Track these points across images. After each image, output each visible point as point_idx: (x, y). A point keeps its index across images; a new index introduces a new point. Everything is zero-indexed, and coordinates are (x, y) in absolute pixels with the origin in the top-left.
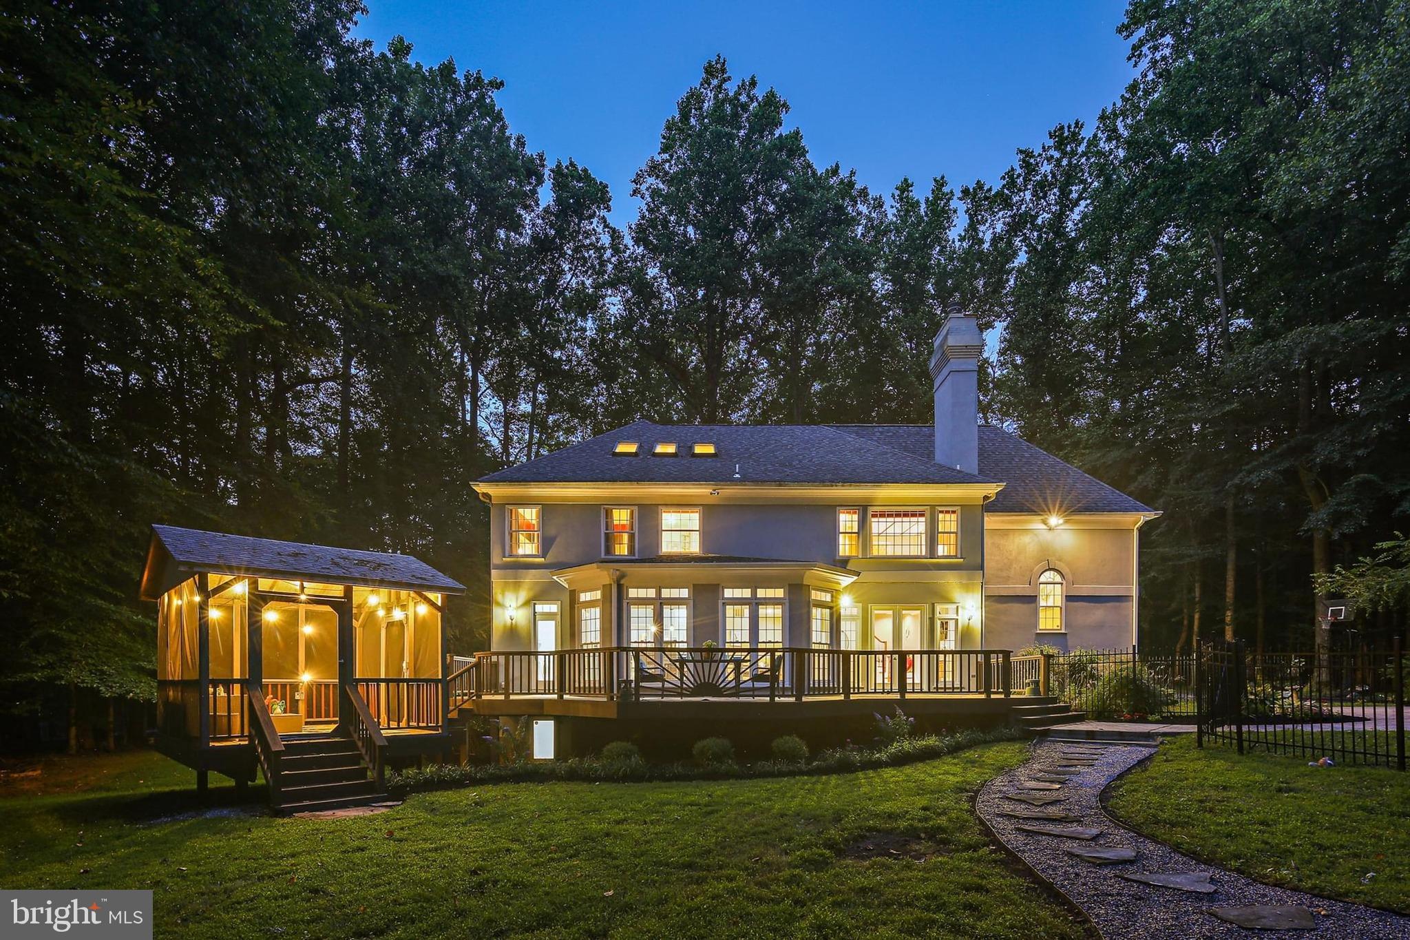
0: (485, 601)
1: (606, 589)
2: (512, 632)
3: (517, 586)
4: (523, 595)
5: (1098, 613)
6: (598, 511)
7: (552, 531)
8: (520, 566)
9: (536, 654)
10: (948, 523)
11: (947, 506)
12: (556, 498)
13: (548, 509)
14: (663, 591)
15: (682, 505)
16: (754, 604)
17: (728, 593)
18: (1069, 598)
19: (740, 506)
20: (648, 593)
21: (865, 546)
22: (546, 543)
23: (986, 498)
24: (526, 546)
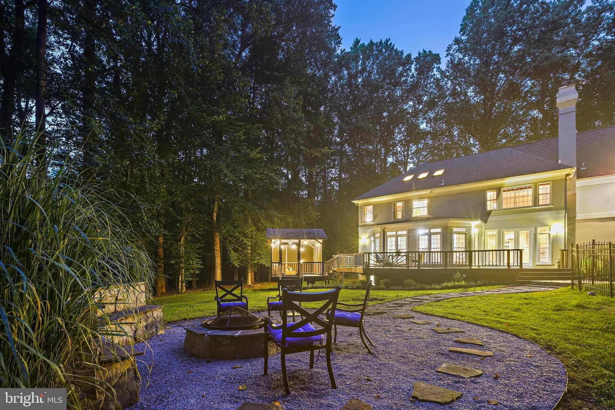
1: (380, 232)
2: (364, 247)
3: (366, 232)
4: (368, 235)
6: (391, 205)
7: (376, 213)
8: (367, 226)
10: (545, 189)
11: (544, 182)
12: (379, 202)
13: (376, 206)
14: (398, 232)
15: (421, 198)
17: (420, 232)
19: (444, 196)
20: (394, 233)
21: (500, 204)
22: (375, 217)
23: (567, 175)
24: (369, 219)
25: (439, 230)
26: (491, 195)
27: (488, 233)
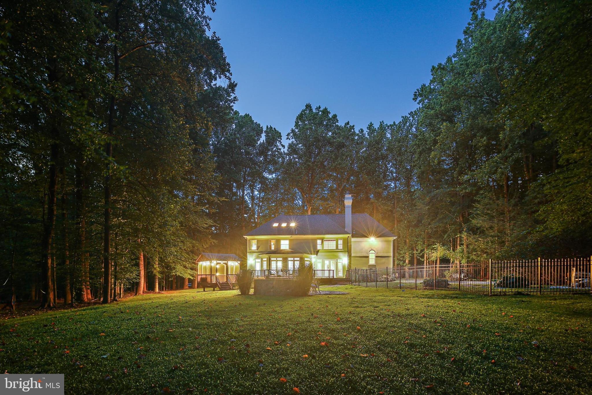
0: (246, 259)
1: (267, 258)
2: (251, 266)
3: (252, 256)
4: (253, 258)
5: (384, 260)
6: (268, 242)
7: (259, 245)
8: (253, 252)
9: (256, 270)
10: (340, 242)
11: (340, 239)
12: (261, 238)
13: (258, 241)
14: (278, 258)
15: (285, 239)
16: (294, 261)
17: (289, 259)
18: (376, 257)
19: (297, 240)
20: (275, 259)
21: (323, 247)
22: (258, 247)
23: (348, 237)
24: (254, 248)
25: (298, 259)
26: (319, 242)
27: (318, 261)
